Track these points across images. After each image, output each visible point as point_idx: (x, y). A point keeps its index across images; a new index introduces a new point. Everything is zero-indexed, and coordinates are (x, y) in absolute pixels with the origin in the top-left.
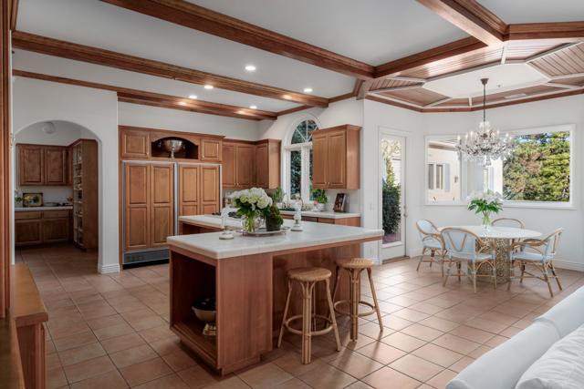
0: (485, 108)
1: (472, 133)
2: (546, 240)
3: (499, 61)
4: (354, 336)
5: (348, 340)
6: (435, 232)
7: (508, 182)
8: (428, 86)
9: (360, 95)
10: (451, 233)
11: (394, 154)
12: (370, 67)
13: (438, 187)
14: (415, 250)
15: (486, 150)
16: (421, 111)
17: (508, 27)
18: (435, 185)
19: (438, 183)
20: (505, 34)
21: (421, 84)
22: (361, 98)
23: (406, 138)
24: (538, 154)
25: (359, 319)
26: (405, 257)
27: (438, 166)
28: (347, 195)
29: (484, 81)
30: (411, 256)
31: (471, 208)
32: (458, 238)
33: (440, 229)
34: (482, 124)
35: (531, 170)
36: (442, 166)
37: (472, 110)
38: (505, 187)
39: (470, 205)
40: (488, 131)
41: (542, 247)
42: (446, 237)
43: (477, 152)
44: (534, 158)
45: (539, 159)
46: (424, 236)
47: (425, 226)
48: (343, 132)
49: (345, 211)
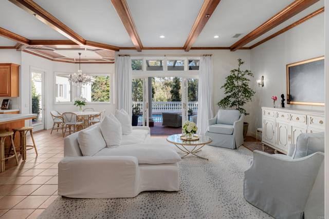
0: (80, 63)
1: (75, 74)
2: (100, 115)
3: (84, 49)
4: (24, 158)
5: (22, 161)
6: (59, 115)
7: (93, 94)
8: (55, 51)
9: (19, 49)
10: (66, 114)
11: (35, 78)
12: (27, 39)
13: (60, 96)
14: (50, 125)
15: (80, 81)
16: (52, 60)
17: (86, 41)
18: (59, 95)
19: (60, 94)
20: (85, 43)
21: (53, 50)
22: (20, 51)
23: (44, 72)
24: (105, 82)
25: (27, 151)
26: (45, 129)
27: (60, 85)
28: (11, 100)
29: (80, 54)
30: (47, 129)
31: (75, 104)
32: (69, 116)
33: (61, 114)
34: (79, 71)
35: (103, 89)
36: (62, 85)
37: (76, 63)
38: (92, 97)
39: (74, 103)
40: (81, 74)
41: (99, 117)
42: (64, 117)
43: (76, 82)
44: (104, 83)
45: (106, 84)
46: (54, 118)
47: (55, 114)
48: (8, 67)
49: (9, 109)
